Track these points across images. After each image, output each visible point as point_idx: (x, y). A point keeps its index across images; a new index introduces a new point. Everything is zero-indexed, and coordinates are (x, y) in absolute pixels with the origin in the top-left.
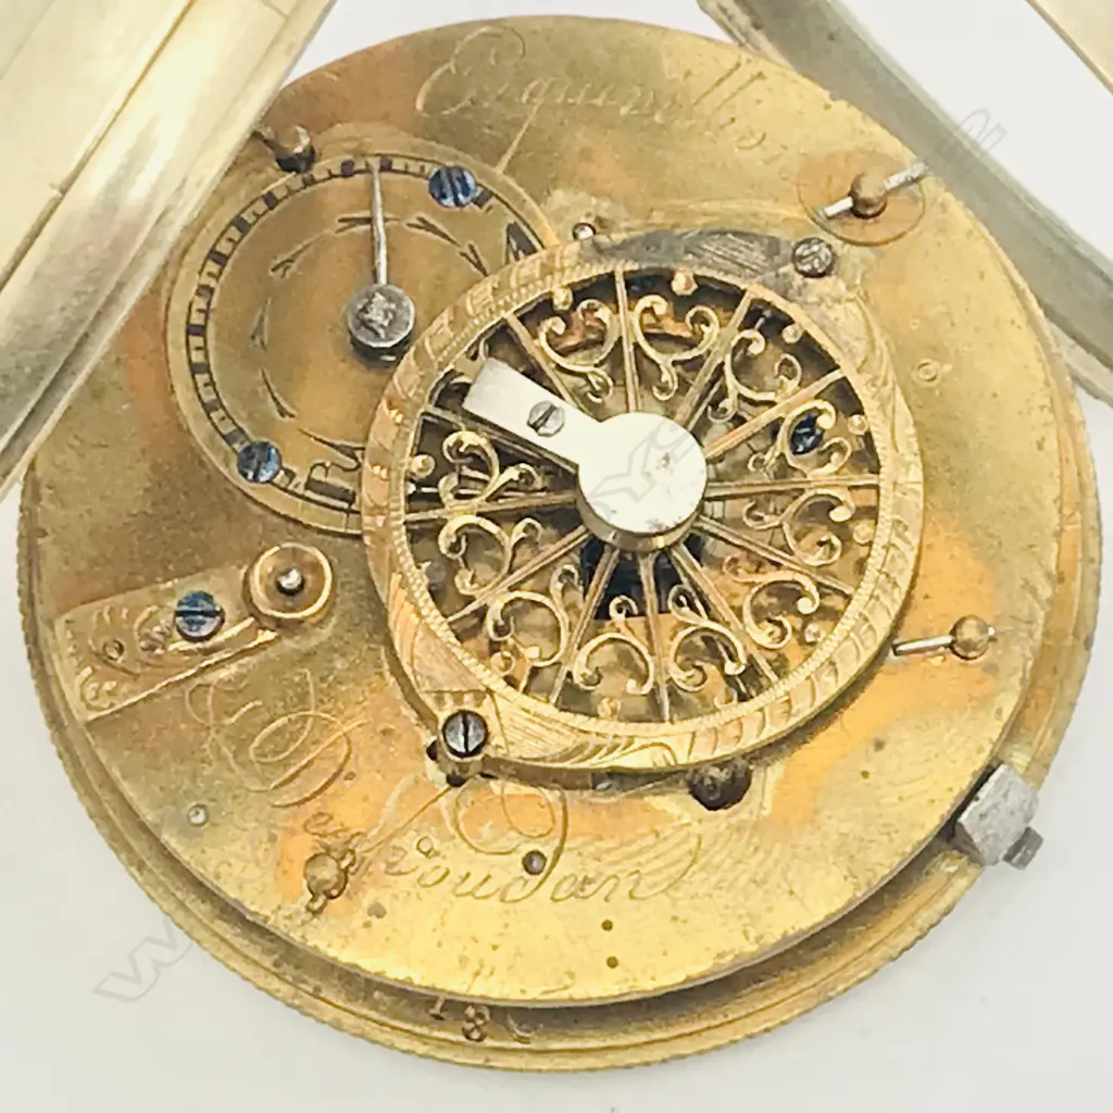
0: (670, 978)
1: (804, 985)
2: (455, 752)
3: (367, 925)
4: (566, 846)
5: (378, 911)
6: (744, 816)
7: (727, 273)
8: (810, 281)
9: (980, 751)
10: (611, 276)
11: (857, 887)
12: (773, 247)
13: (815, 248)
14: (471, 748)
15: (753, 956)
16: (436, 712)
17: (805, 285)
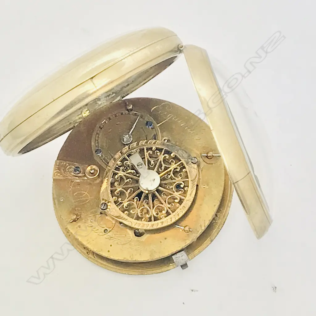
0: (116, 258)
1: (140, 270)
2: (101, 208)
3: (77, 228)
4: (112, 231)
5: (79, 227)
6: (140, 239)
7: (180, 156)
8: (192, 164)
9: (180, 247)
10: (163, 149)
11: (150, 258)
12: (189, 156)
13: (195, 159)
14: (104, 209)
15: (130, 261)
16: (101, 201)
17: (191, 164)
